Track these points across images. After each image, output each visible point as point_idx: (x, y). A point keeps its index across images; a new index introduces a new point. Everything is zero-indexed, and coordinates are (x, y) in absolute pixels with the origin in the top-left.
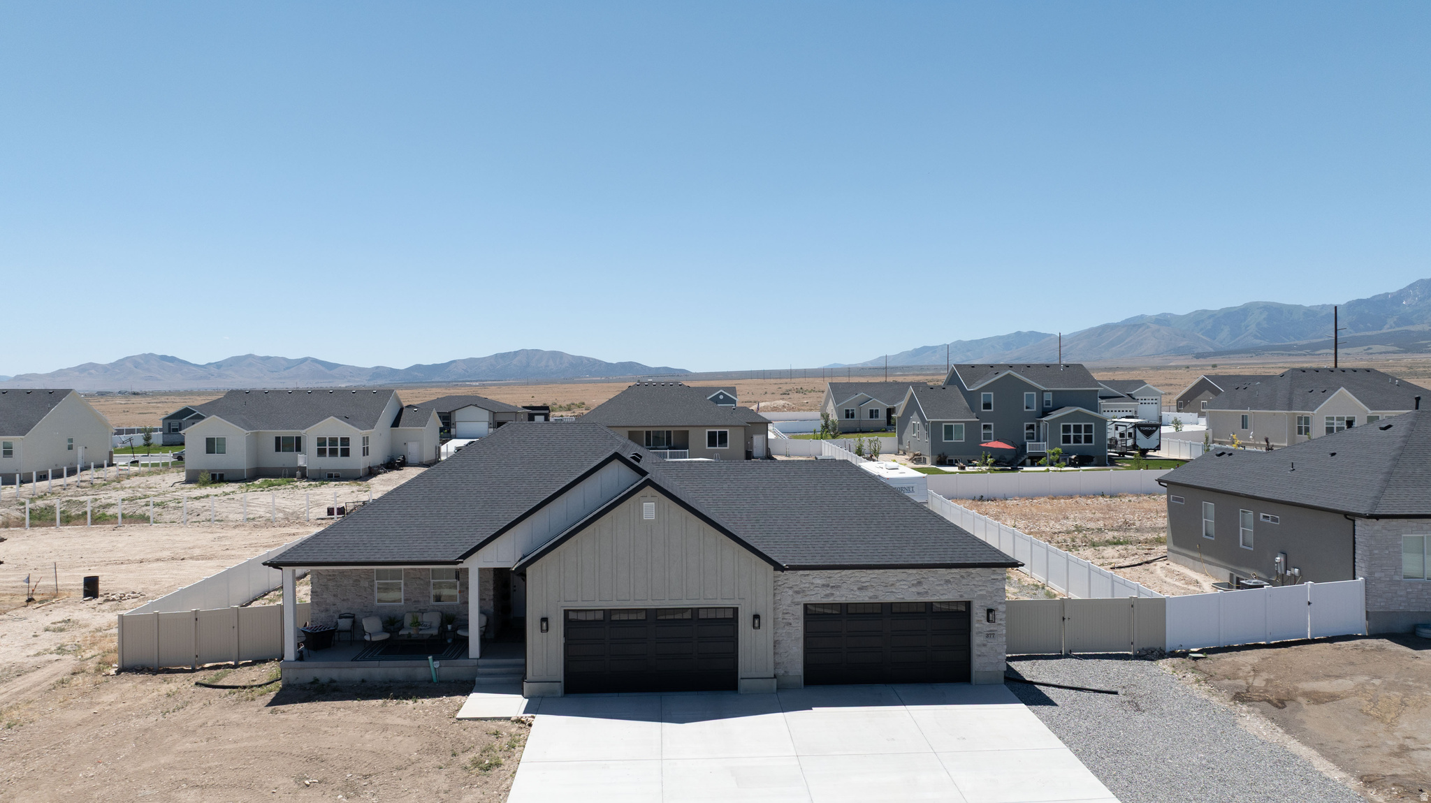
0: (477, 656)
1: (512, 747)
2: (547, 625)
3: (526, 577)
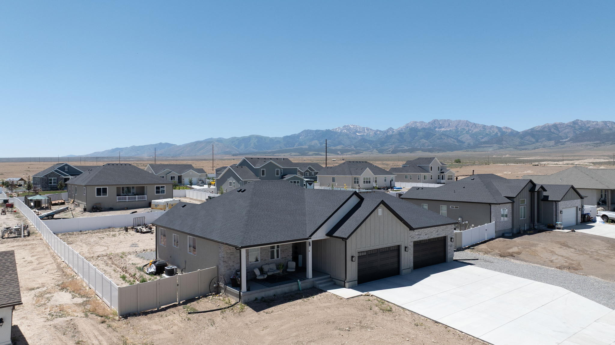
0: (312, 277)
1: (383, 303)
2: (354, 259)
3: (348, 241)
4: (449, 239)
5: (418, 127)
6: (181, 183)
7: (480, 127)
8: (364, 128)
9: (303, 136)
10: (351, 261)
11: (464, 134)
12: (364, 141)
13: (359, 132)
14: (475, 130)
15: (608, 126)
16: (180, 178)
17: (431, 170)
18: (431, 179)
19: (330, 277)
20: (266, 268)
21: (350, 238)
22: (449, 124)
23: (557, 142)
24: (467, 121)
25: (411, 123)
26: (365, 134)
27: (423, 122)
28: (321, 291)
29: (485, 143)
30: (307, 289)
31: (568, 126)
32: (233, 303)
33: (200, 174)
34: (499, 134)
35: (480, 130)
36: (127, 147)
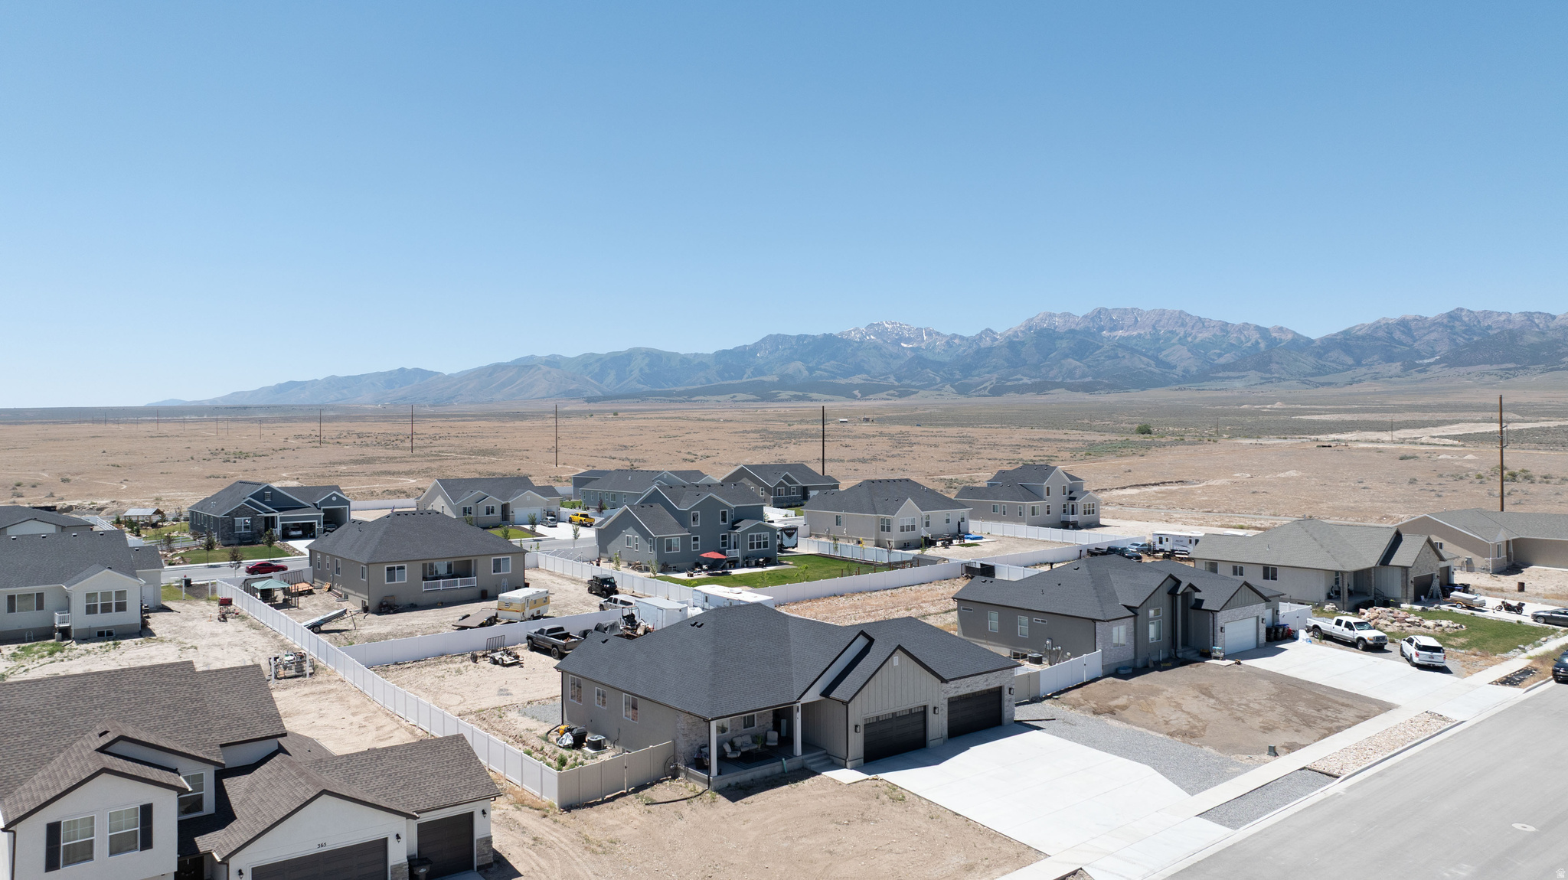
0: (801, 754)
1: (894, 789)
2: (858, 729)
3: (849, 705)
4: (1006, 691)
5: (1056, 327)
6: (509, 520)
7: (1214, 327)
8: (919, 330)
9: (766, 349)
10: (854, 733)
11: (1174, 344)
12: (920, 361)
13: (908, 340)
14: (1201, 335)
15: (1538, 326)
16: (505, 508)
17: (1048, 495)
18: (1048, 513)
19: (827, 754)
20: (738, 742)
21: (853, 701)
22: (1136, 318)
23: (1408, 367)
24: (1181, 312)
25: (1040, 316)
26: (923, 346)
27: (1069, 314)
28: (814, 773)
29: (1225, 367)
30: (795, 771)
31: (1435, 324)
32: (700, 791)
33: (546, 499)
34: (1262, 345)
35: (1215, 335)
36: (316, 380)
